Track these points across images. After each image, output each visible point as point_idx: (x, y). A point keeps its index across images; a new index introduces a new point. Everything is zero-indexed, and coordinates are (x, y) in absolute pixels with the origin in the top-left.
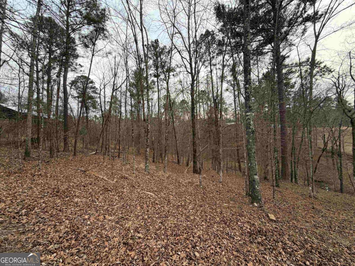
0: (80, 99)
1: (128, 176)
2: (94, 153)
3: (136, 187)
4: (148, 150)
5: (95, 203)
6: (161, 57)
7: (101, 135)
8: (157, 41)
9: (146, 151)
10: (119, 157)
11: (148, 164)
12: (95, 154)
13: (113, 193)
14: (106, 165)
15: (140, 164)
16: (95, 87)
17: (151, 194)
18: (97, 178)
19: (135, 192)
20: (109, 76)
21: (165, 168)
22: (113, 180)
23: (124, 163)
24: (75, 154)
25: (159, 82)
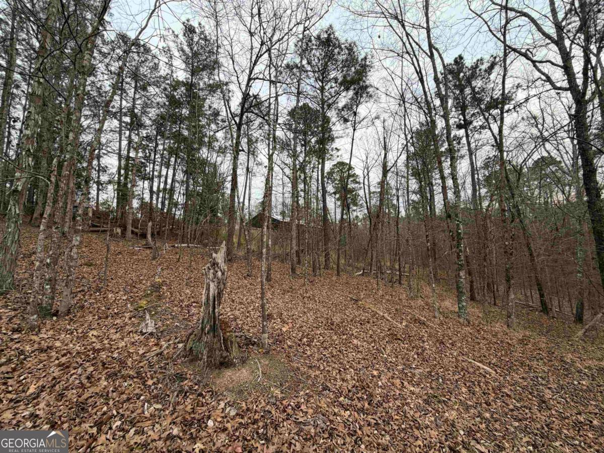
0: (338, 196)
1: (425, 320)
2: (361, 273)
3: (448, 345)
4: (462, 274)
5: (381, 355)
6: (473, 85)
7: (370, 245)
8: (459, 60)
9: (458, 276)
10: (400, 283)
11: (464, 304)
12: (362, 275)
13: (406, 345)
14: (383, 295)
15: (443, 300)
16: (355, 174)
17: (485, 367)
18: (374, 314)
19: (448, 354)
20: (376, 152)
21: (509, 317)
22: (401, 323)
23: (412, 294)
24: (338, 274)
25: (471, 135)
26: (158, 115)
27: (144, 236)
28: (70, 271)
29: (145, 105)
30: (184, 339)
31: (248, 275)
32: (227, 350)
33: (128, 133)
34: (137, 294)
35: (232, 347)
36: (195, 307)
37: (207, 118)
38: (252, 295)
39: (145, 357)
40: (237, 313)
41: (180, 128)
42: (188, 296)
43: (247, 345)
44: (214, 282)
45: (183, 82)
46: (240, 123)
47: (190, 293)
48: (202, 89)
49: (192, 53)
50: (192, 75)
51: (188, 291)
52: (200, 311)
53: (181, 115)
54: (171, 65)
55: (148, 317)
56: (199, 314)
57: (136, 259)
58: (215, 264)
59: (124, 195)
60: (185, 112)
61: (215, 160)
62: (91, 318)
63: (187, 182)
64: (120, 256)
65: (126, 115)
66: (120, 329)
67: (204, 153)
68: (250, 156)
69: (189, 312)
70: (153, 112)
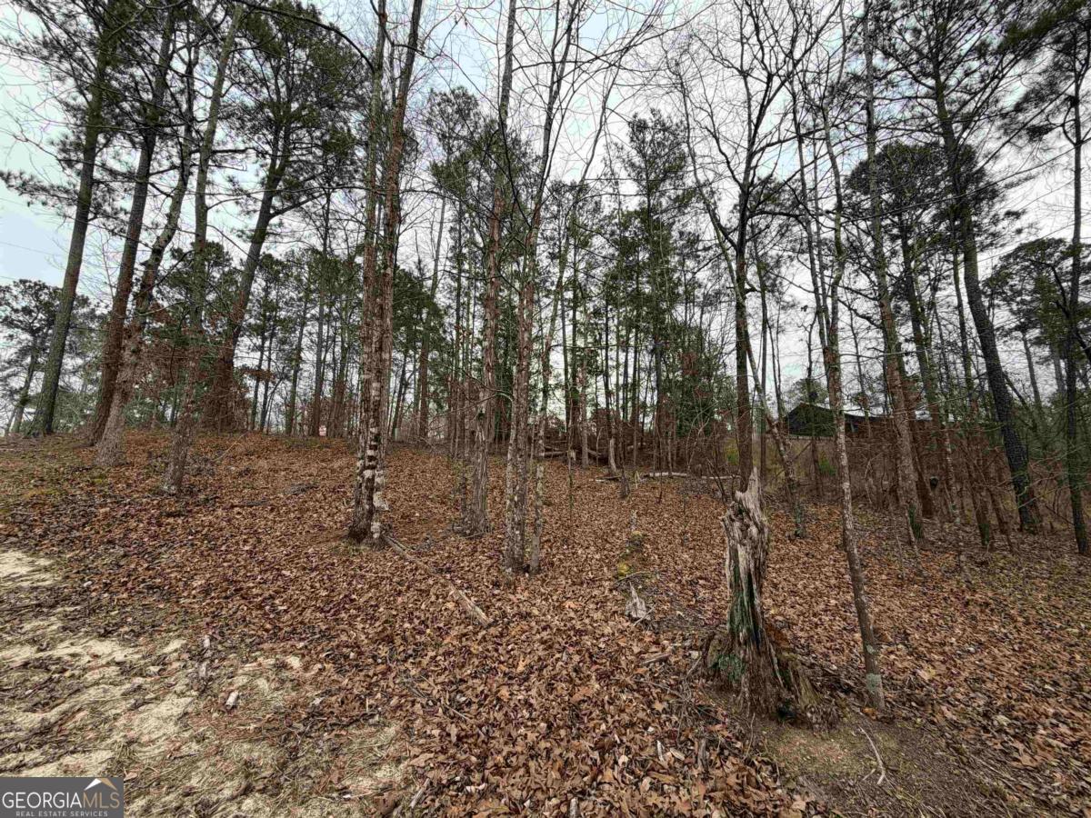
0: (1033, 334)
26: (606, 275)
27: (604, 461)
28: (537, 513)
29: (590, 266)
30: (699, 644)
31: (796, 535)
32: (788, 685)
33: (571, 313)
34: (612, 554)
35: (799, 685)
36: (703, 586)
37: (678, 254)
38: (814, 579)
39: (643, 659)
40: (790, 612)
41: (638, 283)
42: (689, 565)
43: (833, 689)
44: (744, 545)
45: (636, 211)
46: (741, 241)
47: (690, 560)
48: (666, 211)
49: (646, 161)
50: (649, 195)
51: (686, 556)
52: (714, 596)
53: (638, 262)
54: (618, 194)
55: (634, 593)
56: (712, 601)
57: (600, 497)
58: (741, 512)
59: (574, 404)
60: (643, 256)
61: (698, 321)
62: (564, 582)
63: (657, 368)
64: (580, 492)
65: (567, 290)
66: (601, 604)
67: (680, 312)
68: (767, 296)
69: (695, 596)
70: (598, 272)
